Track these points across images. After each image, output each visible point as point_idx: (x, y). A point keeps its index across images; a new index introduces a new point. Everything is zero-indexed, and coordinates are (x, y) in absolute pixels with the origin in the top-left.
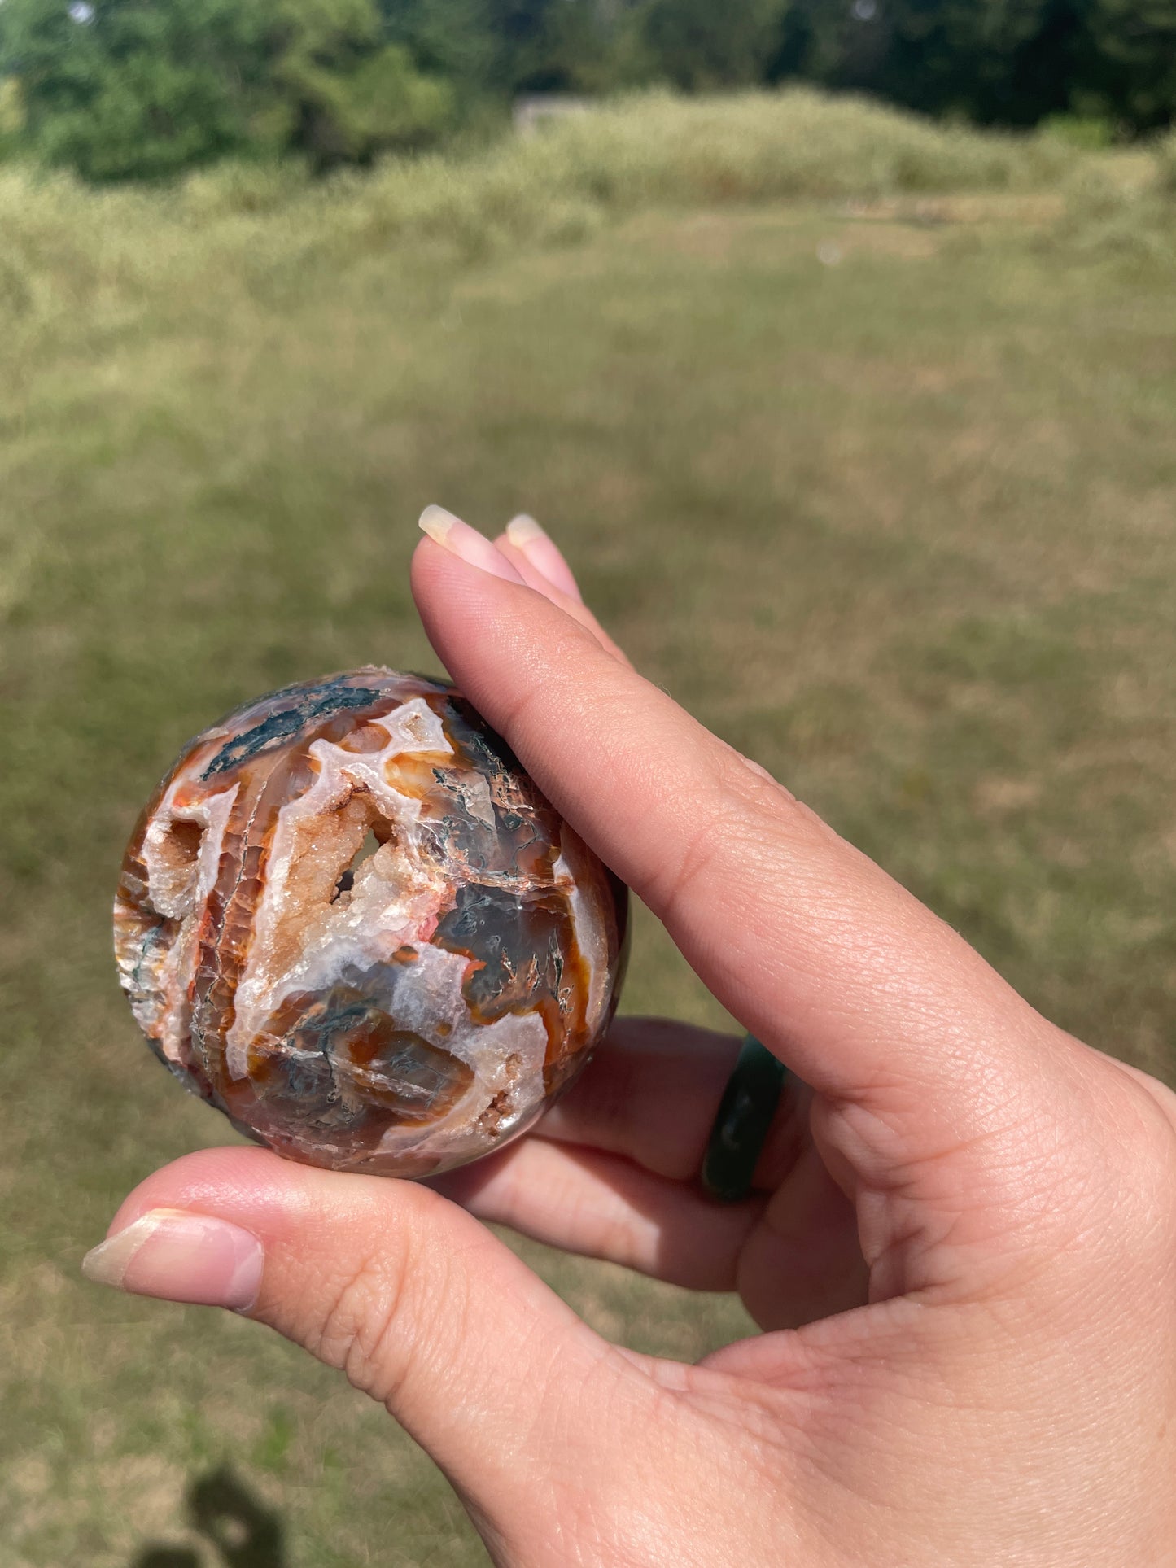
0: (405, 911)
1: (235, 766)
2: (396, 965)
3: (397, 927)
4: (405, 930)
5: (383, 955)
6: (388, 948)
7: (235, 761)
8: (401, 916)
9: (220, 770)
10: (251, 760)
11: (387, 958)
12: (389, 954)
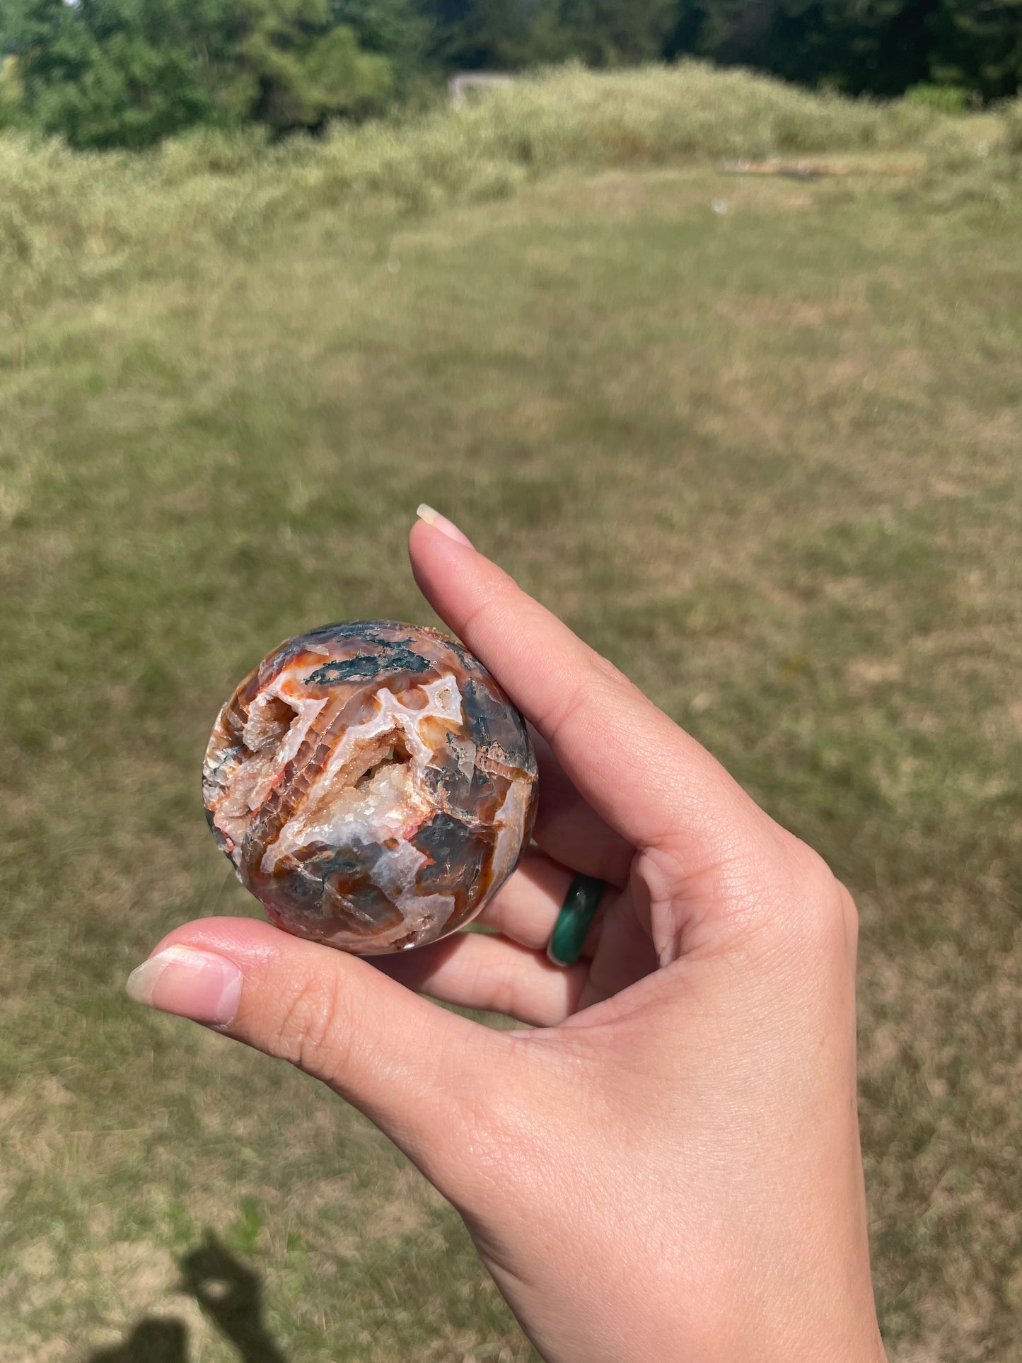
0: (400, 818)
1: (328, 684)
2: (384, 848)
3: (393, 826)
4: (397, 829)
5: (379, 839)
6: (383, 837)
7: (329, 681)
8: (397, 820)
9: (318, 682)
10: (339, 684)
11: (380, 842)
12: (383, 840)
